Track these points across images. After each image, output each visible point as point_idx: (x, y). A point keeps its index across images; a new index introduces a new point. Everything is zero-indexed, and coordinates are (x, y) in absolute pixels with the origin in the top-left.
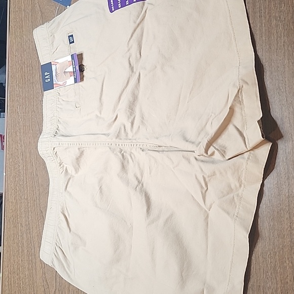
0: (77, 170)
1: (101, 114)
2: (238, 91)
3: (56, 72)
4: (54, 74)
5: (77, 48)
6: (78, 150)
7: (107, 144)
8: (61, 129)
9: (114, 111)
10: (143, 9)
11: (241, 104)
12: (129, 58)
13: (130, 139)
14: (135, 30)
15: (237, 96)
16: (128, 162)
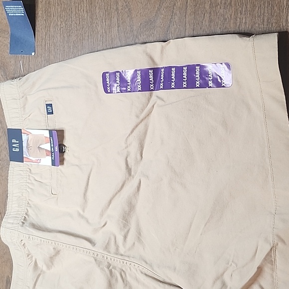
0: (49, 267)
1: (84, 211)
2: (271, 249)
3: (28, 144)
4: (25, 145)
5: (57, 122)
6: (52, 250)
7: (92, 254)
8: (31, 215)
9: (102, 215)
10: (149, 101)
11: (272, 265)
12: (127, 158)
13: (122, 255)
14: (137, 126)
15: (269, 254)
16: (117, 280)
